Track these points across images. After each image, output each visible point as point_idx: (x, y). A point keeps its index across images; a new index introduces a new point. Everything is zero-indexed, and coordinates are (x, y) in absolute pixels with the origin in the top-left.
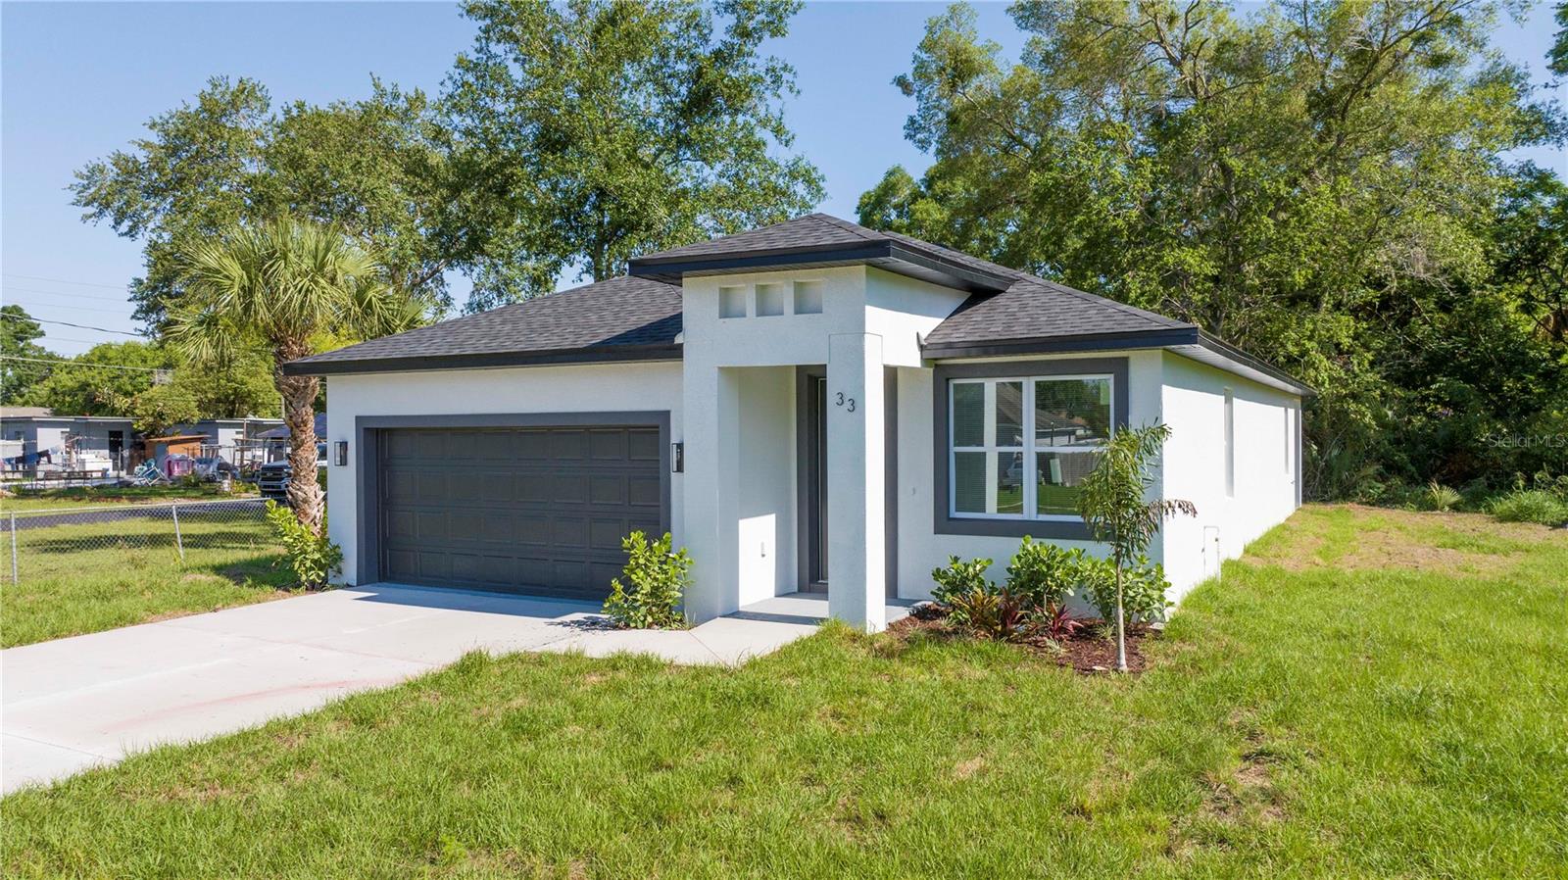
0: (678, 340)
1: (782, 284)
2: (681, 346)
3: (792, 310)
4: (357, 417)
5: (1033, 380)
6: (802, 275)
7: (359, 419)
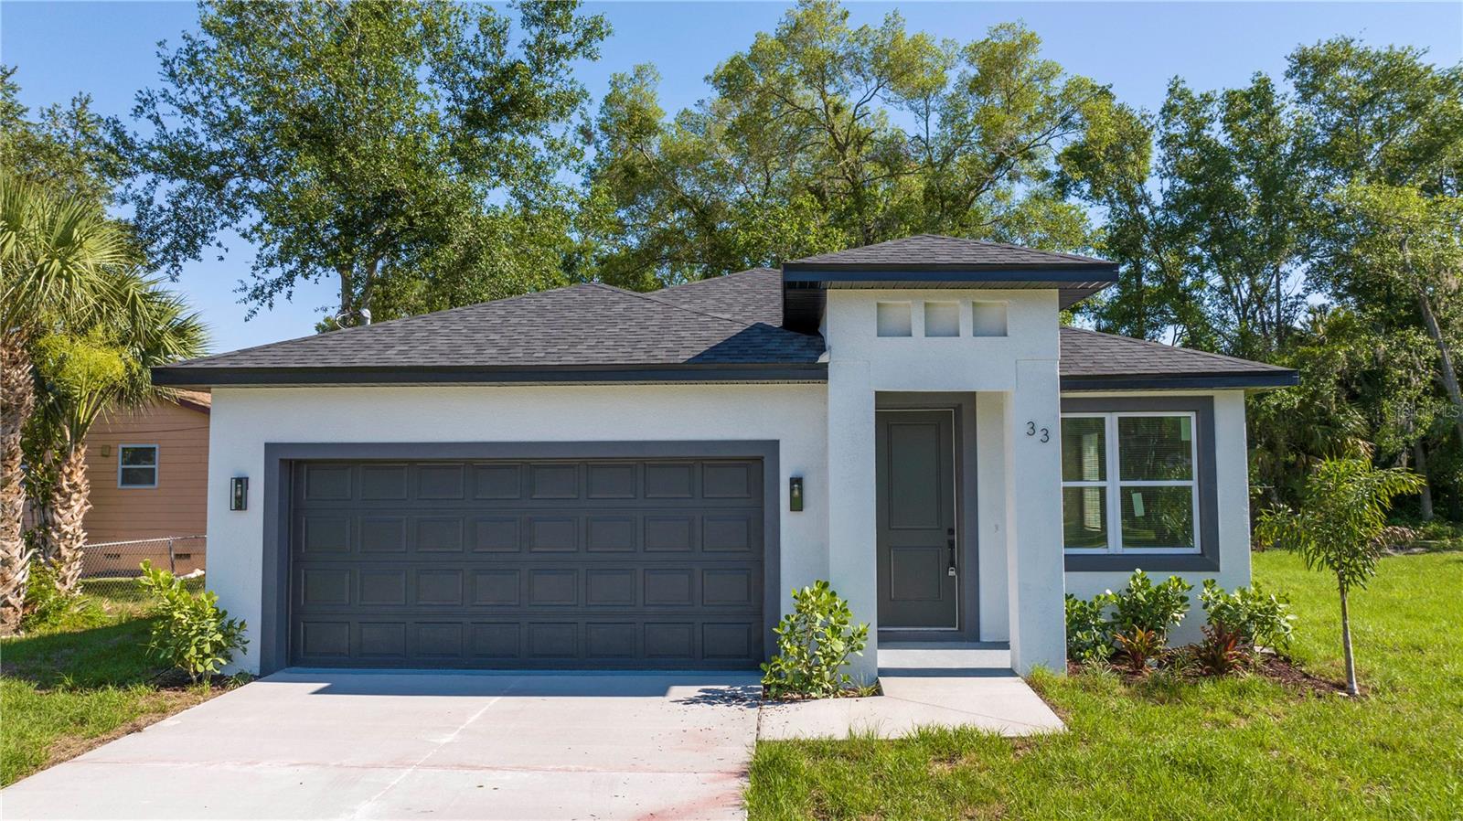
0: (823, 359)
1: (956, 304)
2: (826, 365)
3: (971, 332)
4: (267, 445)
5: (1116, 416)
6: (981, 296)
7: (270, 447)
